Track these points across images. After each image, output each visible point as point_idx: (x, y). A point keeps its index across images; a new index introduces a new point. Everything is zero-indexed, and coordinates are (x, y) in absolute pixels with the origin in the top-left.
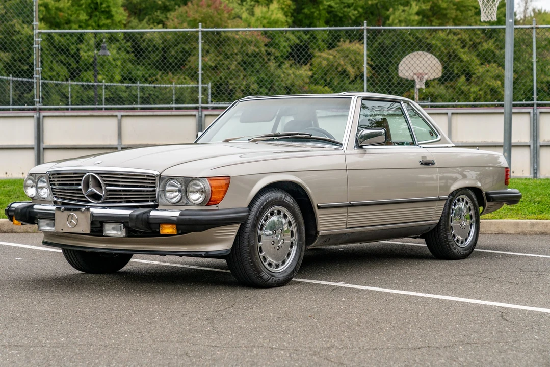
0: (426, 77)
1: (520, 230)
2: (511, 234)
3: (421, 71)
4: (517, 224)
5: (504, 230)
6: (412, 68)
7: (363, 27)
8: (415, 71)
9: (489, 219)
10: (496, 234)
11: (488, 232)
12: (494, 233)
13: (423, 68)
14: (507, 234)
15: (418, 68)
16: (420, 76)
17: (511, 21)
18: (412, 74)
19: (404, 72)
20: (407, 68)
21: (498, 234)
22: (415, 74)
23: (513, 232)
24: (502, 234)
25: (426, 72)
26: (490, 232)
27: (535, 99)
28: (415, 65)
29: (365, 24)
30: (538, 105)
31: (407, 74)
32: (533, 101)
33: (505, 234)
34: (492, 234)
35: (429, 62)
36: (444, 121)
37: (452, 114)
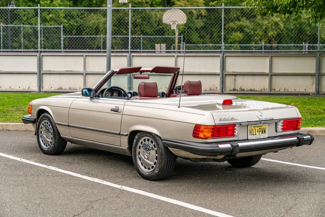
2: (32, 131)
3: (174, 20)
5: (29, 129)
6: (170, 19)
7: (37, 8)
10: (24, 131)
11: (20, 130)
12: (23, 130)
13: (176, 19)
14: (30, 131)
15: (173, 18)
16: (174, 22)
17: (109, 6)
18: (169, 22)
19: (166, 20)
21: (26, 131)
22: (171, 22)
24: (28, 131)
25: (177, 20)
26: (21, 130)
27: (129, 48)
28: (171, 17)
29: (39, 6)
30: (131, 52)
31: (167, 22)
32: (128, 49)
33: (29, 131)
34: (22, 131)
35: (179, 15)
36: (81, 60)
37: (86, 56)
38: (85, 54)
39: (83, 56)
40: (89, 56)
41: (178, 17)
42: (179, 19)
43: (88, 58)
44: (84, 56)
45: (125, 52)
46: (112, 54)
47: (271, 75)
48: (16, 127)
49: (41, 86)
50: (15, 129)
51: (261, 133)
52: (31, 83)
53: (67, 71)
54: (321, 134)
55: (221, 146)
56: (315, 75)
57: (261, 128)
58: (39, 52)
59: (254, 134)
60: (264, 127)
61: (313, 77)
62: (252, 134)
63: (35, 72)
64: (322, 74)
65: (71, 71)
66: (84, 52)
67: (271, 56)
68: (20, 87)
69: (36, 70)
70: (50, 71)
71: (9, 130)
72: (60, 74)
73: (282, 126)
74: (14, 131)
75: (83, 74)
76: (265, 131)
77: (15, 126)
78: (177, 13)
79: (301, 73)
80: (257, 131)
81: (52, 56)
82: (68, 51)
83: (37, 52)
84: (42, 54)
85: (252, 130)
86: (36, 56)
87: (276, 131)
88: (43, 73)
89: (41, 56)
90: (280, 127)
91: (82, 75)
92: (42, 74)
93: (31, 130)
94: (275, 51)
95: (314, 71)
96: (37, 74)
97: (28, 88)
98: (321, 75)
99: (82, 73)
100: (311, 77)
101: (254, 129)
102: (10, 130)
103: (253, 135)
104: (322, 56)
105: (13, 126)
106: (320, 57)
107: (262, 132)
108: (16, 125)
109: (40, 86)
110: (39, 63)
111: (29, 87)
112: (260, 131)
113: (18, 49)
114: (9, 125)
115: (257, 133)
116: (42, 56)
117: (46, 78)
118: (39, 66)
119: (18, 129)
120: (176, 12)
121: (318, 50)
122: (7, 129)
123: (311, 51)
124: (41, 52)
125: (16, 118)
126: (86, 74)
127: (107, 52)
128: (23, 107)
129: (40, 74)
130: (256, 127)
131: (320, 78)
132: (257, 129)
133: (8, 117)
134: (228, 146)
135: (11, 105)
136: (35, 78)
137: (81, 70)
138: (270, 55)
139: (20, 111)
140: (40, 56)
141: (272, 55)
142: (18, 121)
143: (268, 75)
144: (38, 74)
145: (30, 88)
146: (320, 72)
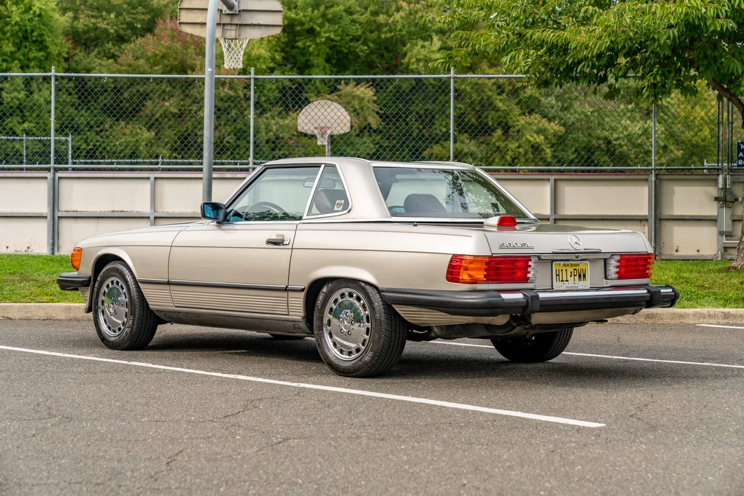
0: (329, 132)
1: (71, 315)
2: (61, 320)
3: (322, 125)
4: (69, 308)
6: (313, 121)
7: (49, 74)
8: (316, 125)
9: (44, 302)
10: (44, 320)
11: (35, 318)
13: (325, 121)
15: (319, 121)
16: (323, 130)
17: (210, 69)
18: (312, 128)
19: (303, 125)
20: (306, 121)
22: (316, 128)
23: (63, 318)
24: (51, 319)
25: (329, 125)
26: (37, 318)
28: (316, 117)
29: (53, 70)
31: (306, 128)
33: (55, 320)
34: (39, 319)
35: (332, 114)
36: (146, 187)
37: (156, 178)
38: (153, 175)
39: (149, 178)
40: (162, 178)
41: (329, 117)
42: (332, 121)
43: (159, 182)
44: (152, 179)
45: (242, 171)
46: (214, 175)
47: (555, 219)
48: (26, 312)
49: (56, 244)
50: (23, 315)
51: (577, 277)
52: (34, 239)
53: (113, 211)
54: (674, 322)
55: (505, 296)
56: (647, 220)
57: (577, 268)
58: (52, 170)
59: (564, 279)
60: (582, 266)
61: (643, 223)
62: (561, 279)
63: (43, 213)
64: (662, 218)
65: (122, 211)
66: (152, 170)
67: (555, 180)
68: (7, 247)
69: (44, 209)
70: (77, 211)
71: (10, 319)
72: (98, 217)
73: (617, 267)
74: (20, 319)
75: (149, 218)
76: (584, 276)
77: (24, 310)
78: (329, 110)
79: (617, 216)
80: (569, 274)
81: (80, 178)
82: (116, 168)
83: (48, 170)
84: (59, 174)
85: (561, 272)
86: (46, 178)
87: (606, 278)
88: (60, 215)
89: (57, 179)
90: (613, 269)
91: (147, 220)
92: (59, 217)
93: (58, 318)
94: (562, 168)
95: (644, 211)
96: (46, 217)
97: (26, 248)
98: (660, 219)
99: (147, 216)
100: (639, 223)
101: (564, 269)
102: (13, 318)
103: (562, 281)
104: (661, 180)
105: (19, 309)
106: (658, 183)
107: (580, 276)
108: (25, 307)
109: (53, 245)
110: (52, 193)
111: (28, 248)
112: (575, 275)
113: (5, 164)
114: (11, 306)
115: (569, 278)
116: (59, 178)
117: (66, 227)
118: (52, 201)
119: (29, 315)
120: (326, 107)
121: (653, 167)
122: (6, 315)
123: (639, 169)
124: (56, 170)
125: (23, 295)
126: (155, 218)
127: (204, 170)
128: (36, 274)
129: (56, 219)
130: (568, 265)
131: (658, 225)
132: (570, 269)
133: (5, 292)
134: (519, 296)
135: (8, 271)
136: (42, 228)
137: (145, 208)
138: (553, 178)
139: (30, 280)
140: (54, 180)
141: (557, 177)
142: (30, 301)
143: (549, 220)
144: (49, 218)
145: (30, 250)
146: (658, 212)
